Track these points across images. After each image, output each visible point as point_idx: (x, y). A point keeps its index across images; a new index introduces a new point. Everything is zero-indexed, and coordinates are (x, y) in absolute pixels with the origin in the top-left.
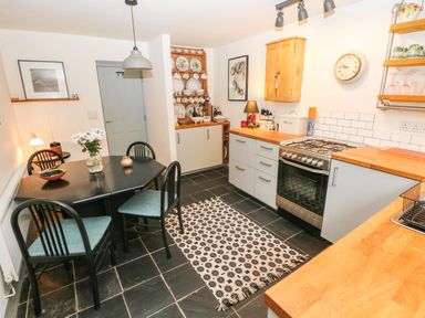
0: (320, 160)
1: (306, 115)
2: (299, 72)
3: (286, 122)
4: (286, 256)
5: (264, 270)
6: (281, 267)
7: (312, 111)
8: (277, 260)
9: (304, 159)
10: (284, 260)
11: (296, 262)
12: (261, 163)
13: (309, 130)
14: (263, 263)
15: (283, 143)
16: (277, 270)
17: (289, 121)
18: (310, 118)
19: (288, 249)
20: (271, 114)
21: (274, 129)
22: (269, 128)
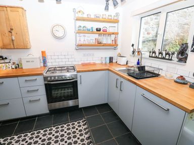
3: (28, 62)
7: (43, 53)
12: (28, 91)
14: (79, 138)
16: (85, 134)
17: (31, 60)
18: (43, 57)
20: (6, 58)
21: (16, 68)
22: (11, 68)
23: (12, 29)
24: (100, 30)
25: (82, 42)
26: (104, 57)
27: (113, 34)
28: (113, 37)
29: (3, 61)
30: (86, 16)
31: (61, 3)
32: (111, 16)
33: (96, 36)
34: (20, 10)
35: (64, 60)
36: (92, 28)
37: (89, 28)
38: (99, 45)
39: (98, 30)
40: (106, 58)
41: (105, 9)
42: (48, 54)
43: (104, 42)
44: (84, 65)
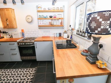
0: (31, 43)
1: (21, 31)
2: (15, 19)
3: (15, 35)
4: (32, 71)
5: (28, 79)
6: (32, 75)
8: (30, 74)
9: (27, 44)
10: (32, 72)
11: (35, 71)
12: (11, 49)
13: (23, 36)
14: (27, 78)
15: (18, 41)
16: (32, 76)
17: (16, 34)
18: (22, 32)
19: (31, 69)
20: (7, 33)
21: (10, 37)
22: (8, 37)
23: (7, 19)
24: (52, 17)
25: (42, 24)
26: (55, 33)
27: (60, 19)
28: (60, 21)
29: (6, 34)
30: (43, 10)
31: (24, 4)
32: (58, 8)
33: (50, 21)
34: (10, 10)
35: (33, 34)
36: (47, 16)
37: (45, 16)
38: (52, 26)
39: (51, 17)
40: (56, 34)
41: (52, 4)
42: (25, 31)
43: (55, 24)
44: (43, 37)
